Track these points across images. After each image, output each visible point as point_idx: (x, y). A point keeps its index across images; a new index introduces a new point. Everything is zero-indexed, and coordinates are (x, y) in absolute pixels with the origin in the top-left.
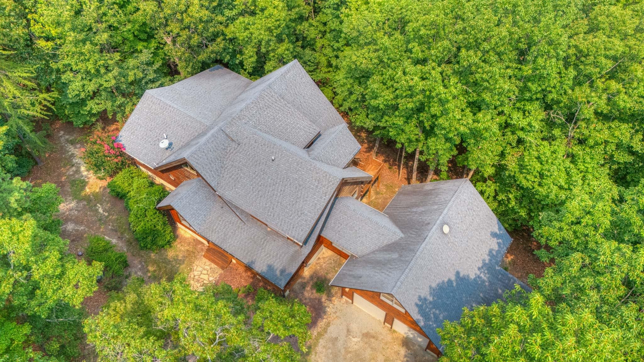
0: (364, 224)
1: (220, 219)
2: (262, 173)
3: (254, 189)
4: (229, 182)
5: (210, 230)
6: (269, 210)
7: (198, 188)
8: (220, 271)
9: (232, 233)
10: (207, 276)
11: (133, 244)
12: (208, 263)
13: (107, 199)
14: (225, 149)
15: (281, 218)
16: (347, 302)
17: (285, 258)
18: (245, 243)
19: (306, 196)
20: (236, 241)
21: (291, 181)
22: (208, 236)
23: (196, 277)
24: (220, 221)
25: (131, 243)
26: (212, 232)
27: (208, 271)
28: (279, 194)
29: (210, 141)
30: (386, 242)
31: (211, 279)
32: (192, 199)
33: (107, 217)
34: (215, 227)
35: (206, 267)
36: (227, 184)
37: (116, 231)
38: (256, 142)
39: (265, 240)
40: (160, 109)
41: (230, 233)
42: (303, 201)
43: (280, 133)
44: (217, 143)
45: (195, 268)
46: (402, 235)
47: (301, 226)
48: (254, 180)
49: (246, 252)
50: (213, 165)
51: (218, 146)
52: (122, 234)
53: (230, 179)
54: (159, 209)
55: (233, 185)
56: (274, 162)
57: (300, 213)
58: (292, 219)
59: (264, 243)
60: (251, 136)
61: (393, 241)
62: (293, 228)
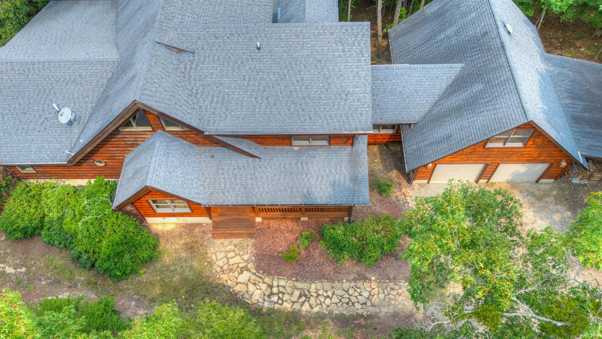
0: (406, 78)
1: (220, 171)
2: (255, 74)
3: (259, 100)
4: (215, 109)
5: (218, 193)
6: (298, 115)
7: (167, 146)
8: (251, 242)
9: (252, 179)
10: (238, 257)
11: (99, 282)
12: (226, 242)
13: (8, 251)
14: (177, 69)
15: (322, 116)
16: (420, 185)
17: (343, 169)
18: (279, 180)
19: (337, 70)
20: (265, 186)
21: (304, 62)
22: (221, 201)
23: (225, 267)
24: (223, 174)
25: (96, 283)
26: (223, 193)
27: (234, 251)
28: (298, 87)
29: (153, 64)
30: (444, 86)
31: (246, 257)
32: (169, 164)
33: (28, 273)
34: (223, 186)
35: (228, 248)
36: (214, 113)
37: (59, 282)
38: (216, 38)
39: (302, 163)
40: (19, 74)
41: (249, 181)
42: (338, 78)
43: (232, 19)
44: (163, 64)
45: (214, 257)
46: (460, 65)
47: (357, 109)
48: (250, 88)
49: (289, 190)
50: (177, 97)
51: (167, 68)
52: (70, 279)
53: (214, 105)
54: (120, 208)
55: (224, 110)
56: (262, 51)
57: (343, 95)
58: (339, 108)
59: (303, 168)
60: (204, 33)
61: (453, 77)
62: (348, 118)
